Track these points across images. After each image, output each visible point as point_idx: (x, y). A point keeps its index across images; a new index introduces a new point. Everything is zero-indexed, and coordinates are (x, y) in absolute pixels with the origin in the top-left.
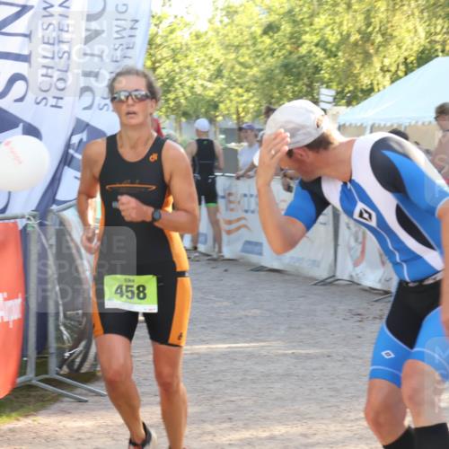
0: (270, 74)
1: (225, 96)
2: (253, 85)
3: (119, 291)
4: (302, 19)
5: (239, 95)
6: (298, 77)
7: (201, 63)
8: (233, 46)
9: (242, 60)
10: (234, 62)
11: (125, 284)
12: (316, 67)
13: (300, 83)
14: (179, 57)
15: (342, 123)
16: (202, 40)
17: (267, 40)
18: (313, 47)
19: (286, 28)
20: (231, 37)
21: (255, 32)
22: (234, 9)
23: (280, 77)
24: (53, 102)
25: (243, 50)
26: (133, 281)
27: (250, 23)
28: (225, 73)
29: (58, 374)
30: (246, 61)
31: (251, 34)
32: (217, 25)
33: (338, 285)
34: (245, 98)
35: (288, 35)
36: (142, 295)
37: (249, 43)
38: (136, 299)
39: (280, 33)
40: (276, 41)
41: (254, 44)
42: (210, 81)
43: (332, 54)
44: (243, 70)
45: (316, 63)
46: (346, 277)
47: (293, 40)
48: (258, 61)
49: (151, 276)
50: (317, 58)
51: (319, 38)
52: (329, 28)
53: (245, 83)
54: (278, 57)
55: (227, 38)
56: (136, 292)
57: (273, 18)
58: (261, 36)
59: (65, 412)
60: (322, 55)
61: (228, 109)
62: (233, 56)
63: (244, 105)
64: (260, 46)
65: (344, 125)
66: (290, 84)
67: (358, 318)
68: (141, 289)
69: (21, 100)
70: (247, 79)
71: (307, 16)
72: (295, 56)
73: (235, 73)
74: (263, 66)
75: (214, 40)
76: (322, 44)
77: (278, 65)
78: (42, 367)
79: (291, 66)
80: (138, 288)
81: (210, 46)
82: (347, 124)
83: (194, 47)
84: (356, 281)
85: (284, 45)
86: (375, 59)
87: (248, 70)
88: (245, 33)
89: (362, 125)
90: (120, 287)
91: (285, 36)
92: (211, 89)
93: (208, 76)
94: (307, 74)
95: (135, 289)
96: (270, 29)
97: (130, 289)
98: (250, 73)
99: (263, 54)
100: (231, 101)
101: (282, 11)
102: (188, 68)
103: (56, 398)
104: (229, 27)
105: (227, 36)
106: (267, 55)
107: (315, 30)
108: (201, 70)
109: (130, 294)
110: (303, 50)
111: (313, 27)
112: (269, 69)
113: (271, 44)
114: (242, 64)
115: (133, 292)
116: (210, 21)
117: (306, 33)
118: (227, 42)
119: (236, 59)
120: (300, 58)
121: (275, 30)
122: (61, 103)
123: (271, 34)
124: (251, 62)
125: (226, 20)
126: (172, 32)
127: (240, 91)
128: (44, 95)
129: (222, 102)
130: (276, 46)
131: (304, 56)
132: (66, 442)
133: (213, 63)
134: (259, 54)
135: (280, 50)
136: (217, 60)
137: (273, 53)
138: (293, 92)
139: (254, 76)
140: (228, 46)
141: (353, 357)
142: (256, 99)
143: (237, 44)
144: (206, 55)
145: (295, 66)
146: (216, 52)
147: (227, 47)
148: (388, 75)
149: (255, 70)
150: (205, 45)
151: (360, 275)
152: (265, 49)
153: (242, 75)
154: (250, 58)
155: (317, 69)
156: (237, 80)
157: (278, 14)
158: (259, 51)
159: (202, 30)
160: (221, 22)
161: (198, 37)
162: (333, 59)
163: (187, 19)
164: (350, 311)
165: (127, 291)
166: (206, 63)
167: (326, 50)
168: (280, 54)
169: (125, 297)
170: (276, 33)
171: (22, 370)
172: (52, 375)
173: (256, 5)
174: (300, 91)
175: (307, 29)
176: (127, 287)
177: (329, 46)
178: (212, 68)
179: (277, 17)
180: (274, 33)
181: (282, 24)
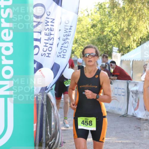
0: (93, 42)
1: (77, 49)
3: (83, 123)
4: (105, 23)
6: (103, 43)
8: (80, 32)
9: (83, 37)
10: (81, 38)
12: (109, 39)
13: (103, 45)
17: (92, 30)
18: (108, 33)
19: (99, 26)
20: (80, 29)
21: (88, 27)
22: (81, 19)
23: (97, 43)
24: (47, 55)
25: (84, 34)
27: (86, 24)
28: (78, 41)
30: (85, 37)
31: (87, 28)
33: (128, 117)
35: (100, 28)
36: (91, 124)
37: (86, 31)
39: (97, 28)
40: (96, 30)
41: (88, 31)
43: (115, 35)
44: (83, 40)
45: (109, 38)
46: (131, 114)
47: (102, 30)
48: (89, 37)
49: (94, 118)
50: (110, 36)
51: (111, 29)
52: (114, 26)
53: (84, 45)
54: (96, 36)
55: (78, 29)
57: (95, 22)
58: (90, 29)
60: (111, 35)
62: (80, 35)
64: (90, 32)
66: (100, 45)
67: (139, 129)
68: (90, 122)
70: (85, 43)
71: (106, 22)
72: (102, 36)
73: (81, 41)
74: (91, 39)
76: (112, 31)
77: (96, 38)
79: (100, 39)
84: (135, 116)
85: (98, 32)
86: (131, 37)
87: (85, 40)
88: (85, 28)
89: (129, 60)
90: (83, 121)
91: (98, 29)
92: (74, 47)
94: (106, 42)
96: (94, 26)
98: (86, 41)
99: (91, 35)
101: (98, 20)
104: (79, 25)
105: (78, 28)
106: (92, 35)
107: (109, 26)
109: (86, 124)
110: (105, 33)
111: (108, 25)
112: (92, 40)
113: (94, 31)
114: (83, 38)
115: (87, 123)
117: (106, 27)
118: (78, 31)
119: (81, 36)
120: (104, 36)
121: (95, 26)
123: (94, 28)
124: (86, 38)
125: (78, 23)
129: (76, 51)
130: (95, 32)
131: (105, 36)
134: (89, 35)
135: (97, 33)
137: (94, 34)
138: (101, 48)
139: (87, 42)
140: (78, 32)
143: (82, 31)
145: (102, 39)
149: (88, 40)
152: (92, 33)
153: (83, 42)
154: (86, 36)
155: (109, 40)
157: (97, 21)
158: (90, 34)
162: (115, 37)
165: (86, 123)
167: (113, 33)
168: (97, 35)
170: (96, 27)
173: (89, 18)
174: (103, 48)
175: (107, 26)
176: (86, 121)
177: (114, 32)
179: (96, 22)
180: (95, 27)
181: (98, 25)
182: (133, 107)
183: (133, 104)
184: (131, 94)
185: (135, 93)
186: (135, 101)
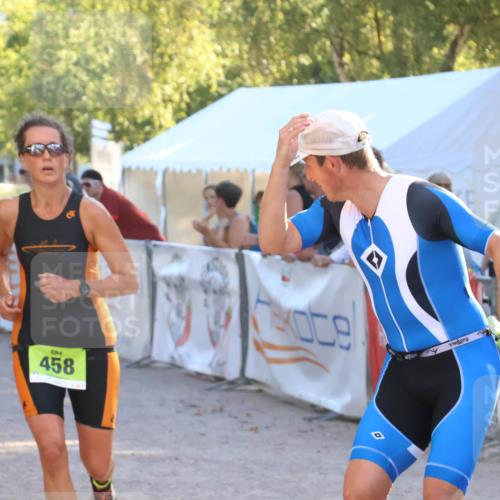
0: (19, 97)
3: (45, 363)
11: (51, 356)
15: (127, 165)
26: (61, 353)
33: (156, 369)
36: (69, 370)
38: (62, 373)
39: (29, 47)
40: (24, 57)
46: (166, 358)
49: (79, 350)
56: (63, 365)
57: (18, 27)
58: (4, 49)
64: (3, 62)
65: (129, 169)
67: (195, 411)
68: (69, 363)
80: (66, 362)
82: (134, 167)
84: (179, 364)
86: (155, 86)
89: (152, 170)
90: (46, 359)
95: (62, 363)
96: (16, 41)
97: (56, 362)
101: (29, 18)
109: (56, 367)
115: (59, 366)
121: (22, 42)
123: (17, 47)
130: (24, 63)
141: (205, 460)
148: (170, 107)
151: (185, 357)
152: (10, 65)
157: (25, 22)
164: (182, 401)
165: (53, 364)
169: (51, 370)
170: (23, 45)
176: (54, 359)
179: (23, 25)
180: (21, 45)
181: (29, 36)
182: (172, 334)
183: (170, 325)
184: (162, 288)
185: (176, 286)
186: (179, 314)
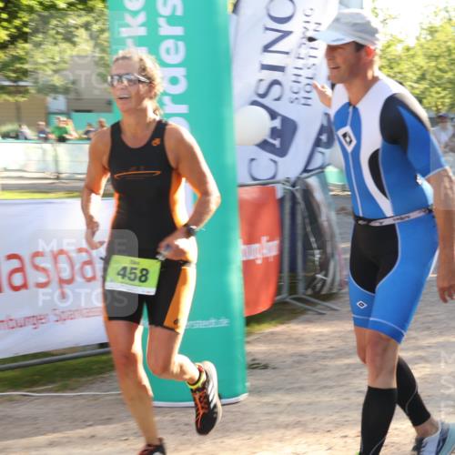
1: (427, 93)
2: (449, 85)
5: (438, 93)
7: (410, 70)
8: (434, 56)
9: (440, 67)
10: (434, 68)
14: (394, 65)
16: (411, 52)
20: (432, 50)
24: (303, 101)
25: (441, 60)
27: (446, 39)
28: (428, 77)
29: (304, 294)
30: (444, 68)
31: (447, 47)
32: (423, 41)
34: (442, 95)
36: (143, 278)
37: (446, 54)
41: (450, 55)
42: (417, 82)
44: (441, 74)
48: (452, 67)
49: (155, 261)
53: (442, 84)
55: (429, 51)
56: (139, 274)
59: (309, 321)
61: (429, 103)
62: (433, 64)
63: (441, 100)
68: (144, 272)
69: (278, 99)
70: (444, 81)
73: (435, 77)
75: (420, 53)
78: (293, 289)
80: (141, 271)
81: (416, 58)
83: (404, 58)
87: (445, 74)
88: (443, 47)
92: (417, 88)
93: (415, 78)
98: (446, 77)
100: (432, 96)
102: (400, 73)
103: (303, 312)
104: (430, 43)
105: (429, 49)
108: (410, 75)
114: (440, 70)
116: (418, 39)
118: (429, 54)
119: (436, 66)
122: (309, 102)
124: (447, 69)
125: (429, 37)
126: (389, 46)
127: (439, 89)
128: (296, 96)
129: (425, 98)
132: (310, 342)
133: (418, 70)
134: (453, 62)
136: (422, 67)
139: (449, 78)
142: (451, 95)
143: (437, 54)
144: (414, 63)
146: (421, 61)
147: (430, 57)
149: (450, 74)
150: (413, 56)
153: (439, 78)
154: (446, 65)
156: (438, 82)
159: (411, 45)
160: (425, 38)
161: (408, 50)
163: (400, 37)
166: (414, 69)
171: (279, 291)
172: (300, 295)
178: (418, 72)
